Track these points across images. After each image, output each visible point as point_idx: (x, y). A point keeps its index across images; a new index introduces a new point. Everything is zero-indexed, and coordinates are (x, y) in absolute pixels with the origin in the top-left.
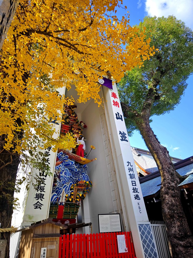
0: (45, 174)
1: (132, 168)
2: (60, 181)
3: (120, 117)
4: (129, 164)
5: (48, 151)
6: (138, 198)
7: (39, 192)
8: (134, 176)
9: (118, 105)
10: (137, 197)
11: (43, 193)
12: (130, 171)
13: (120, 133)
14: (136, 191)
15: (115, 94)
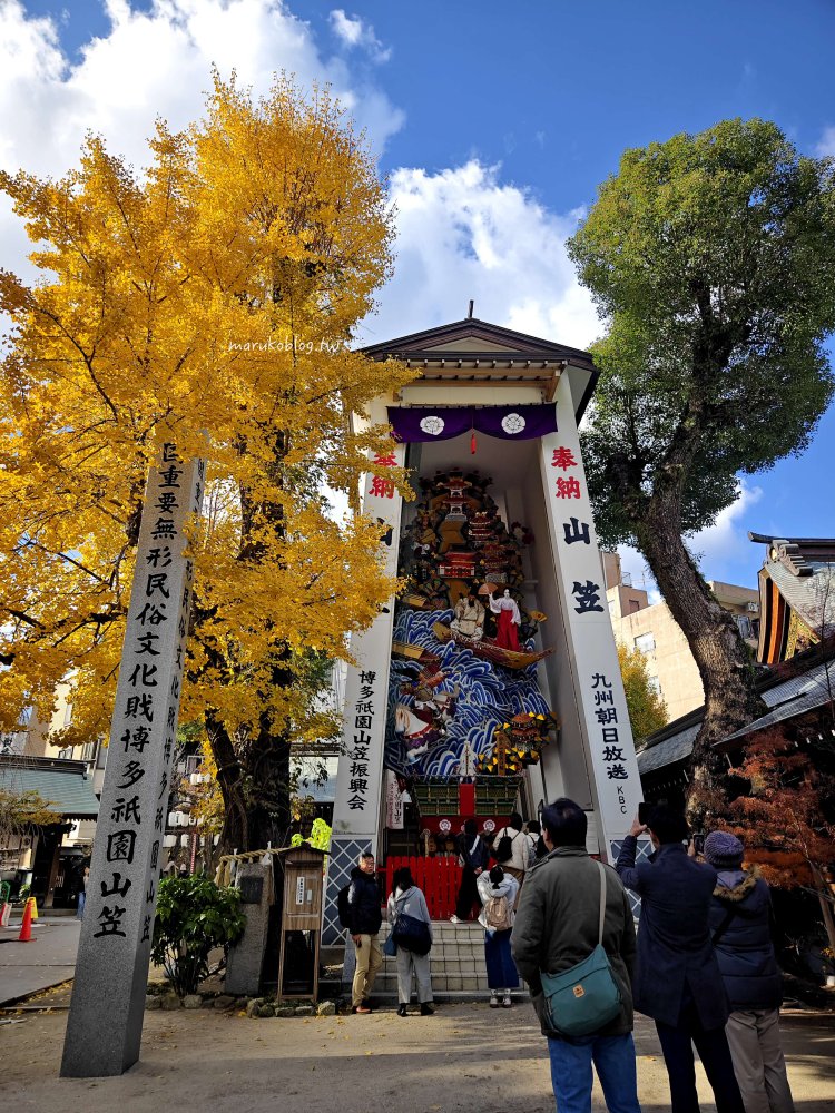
0: (365, 739)
1: (610, 692)
2: (458, 721)
3: (581, 532)
4: (601, 680)
5: (368, 685)
6: (620, 775)
7: (357, 777)
8: (615, 713)
9: (577, 490)
10: (617, 772)
11: (364, 778)
12: (602, 701)
13: (577, 587)
14: (614, 757)
15: (569, 450)
